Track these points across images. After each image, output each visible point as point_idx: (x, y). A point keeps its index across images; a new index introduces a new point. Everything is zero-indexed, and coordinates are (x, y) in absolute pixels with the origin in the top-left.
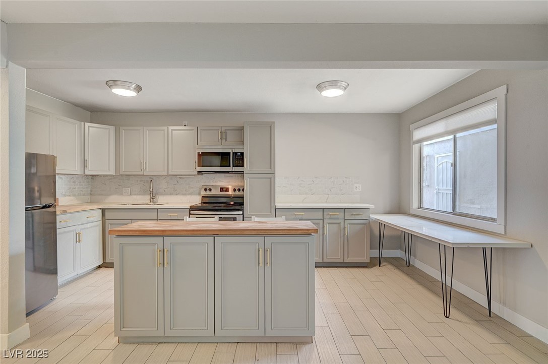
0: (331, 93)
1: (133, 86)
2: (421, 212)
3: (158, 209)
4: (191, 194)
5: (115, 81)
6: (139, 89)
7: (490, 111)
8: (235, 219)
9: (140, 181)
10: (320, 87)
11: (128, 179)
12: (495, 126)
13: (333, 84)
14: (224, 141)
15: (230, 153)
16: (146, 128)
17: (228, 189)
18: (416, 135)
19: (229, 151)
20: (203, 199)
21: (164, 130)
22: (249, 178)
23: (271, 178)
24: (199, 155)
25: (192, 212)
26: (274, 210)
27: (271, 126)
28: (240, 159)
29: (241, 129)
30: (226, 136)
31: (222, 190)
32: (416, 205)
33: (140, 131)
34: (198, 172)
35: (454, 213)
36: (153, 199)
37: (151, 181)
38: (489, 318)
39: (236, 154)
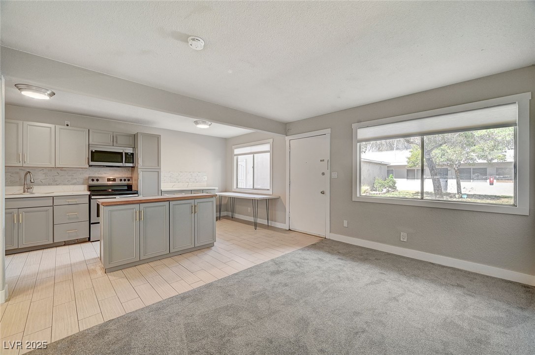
1: (49, 92)
2: (238, 190)
3: (53, 197)
4: (74, 184)
5: (28, 86)
6: (52, 94)
7: (267, 147)
10: (196, 122)
12: (269, 153)
13: (203, 122)
14: (115, 143)
15: (122, 153)
16: (26, 123)
17: (114, 180)
18: (237, 151)
19: (121, 151)
20: (91, 188)
21: (51, 128)
22: (142, 171)
23: (158, 172)
24: (92, 152)
25: (93, 197)
26: (160, 192)
27: (158, 138)
28: (131, 158)
29: (130, 136)
30: (116, 139)
31: (109, 180)
32: (235, 187)
33: (17, 124)
34: (90, 166)
35: (253, 188)
36: (28, 189)
37: (29, 172)
38: (268, 227)
39: (126, 154)
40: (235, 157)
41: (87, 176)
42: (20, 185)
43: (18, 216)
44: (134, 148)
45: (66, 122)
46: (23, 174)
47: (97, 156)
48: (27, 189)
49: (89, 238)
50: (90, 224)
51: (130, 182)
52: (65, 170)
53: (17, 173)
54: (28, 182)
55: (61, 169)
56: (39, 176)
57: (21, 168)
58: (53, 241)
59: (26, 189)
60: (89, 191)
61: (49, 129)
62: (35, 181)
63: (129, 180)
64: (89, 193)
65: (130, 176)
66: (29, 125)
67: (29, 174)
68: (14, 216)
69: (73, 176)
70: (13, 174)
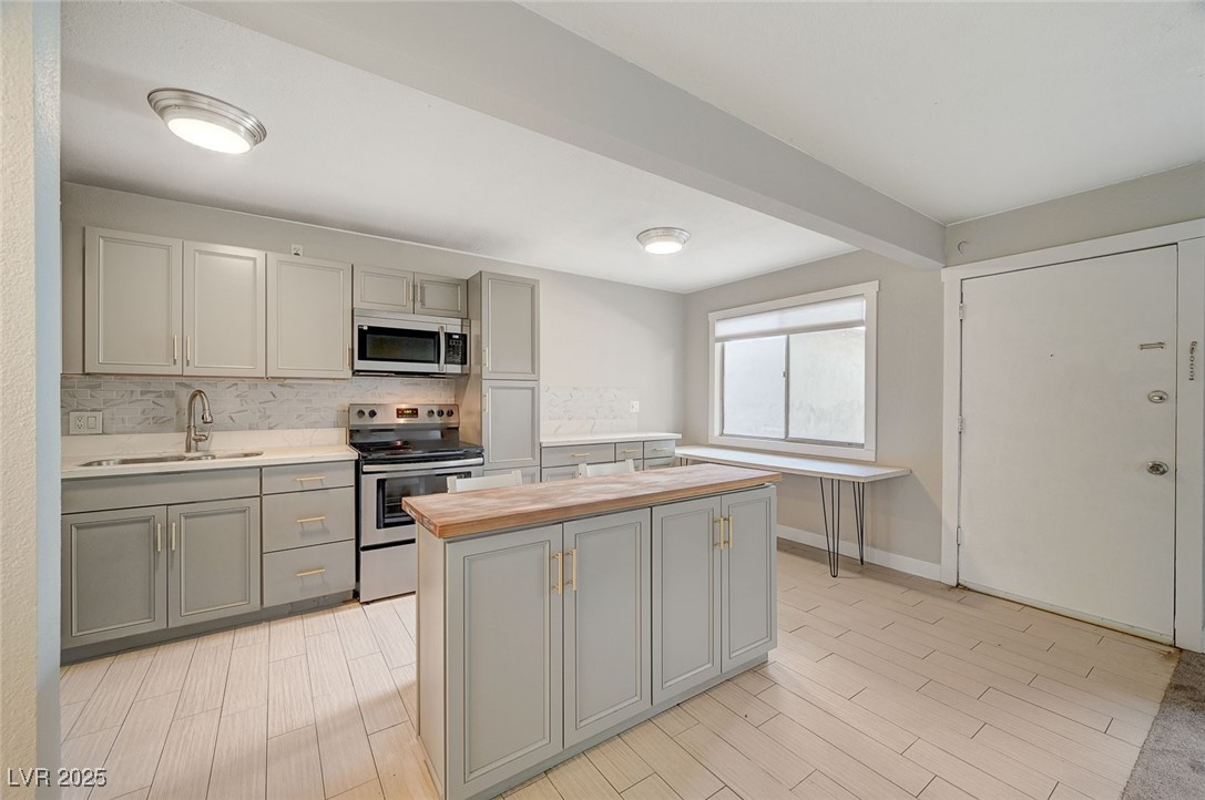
0: (661, 248)
1: (250, 123)
2: (724, 441)
3: (261, 468)
4: (314, 425)
5: (185, 94)
6: (259, 135)
7: (855, 309)
8: (468, 475)
9: (142, 393)
10: (644, 236)
11: (91, 387)
12: (863, 328)
13: (667, 232)
14: (418, 305)
15: (438, 333)
16: (191, 246)
17: (414, 412)
18: (722, 329)
19: (434, 328)
20: (356, 438)
21: (254, 259)
22: (492, 387)
23: (533, 389)
24: (361, 331)
25: (366, 468)
26: (537, 450)
27: (533, 288)
28: (459, 347)
29: (456, 283)
30: (423, 296)
31: (400, 413)
32: (717, 431)
33: (168, 248)
34: (356, 373)
35: (787, 439)
36: (197, 441)
37: (200, 392)
38: (862, 567)
39: (449, 336)
40: (718, 346)
41: (346, 402)
42: (179, 430)
43: (168, 527)
44: (466, 319)
45: (293, 246)
46: (185, 396)
47: (375, 343)
48: (195, 440)
49: (356, 594)
50: (358, 549)
51: (452, 421)
52: (290, 386)
53: (171, 394)
54: (199, 421)
55: (280, 382)
56: (223, 403)
57: (179, 380)
58: (262, 603)
59: (193, 442)
60: (354, 445)
61: (251, 263)
62: (216, 420)
63: (450, 414)
64: (354, 454)
65: (451, 401)
66: (201, 252)
67: (198, 397)
68: (155, 528)
69: (310, 401)
70: (158, 397)
